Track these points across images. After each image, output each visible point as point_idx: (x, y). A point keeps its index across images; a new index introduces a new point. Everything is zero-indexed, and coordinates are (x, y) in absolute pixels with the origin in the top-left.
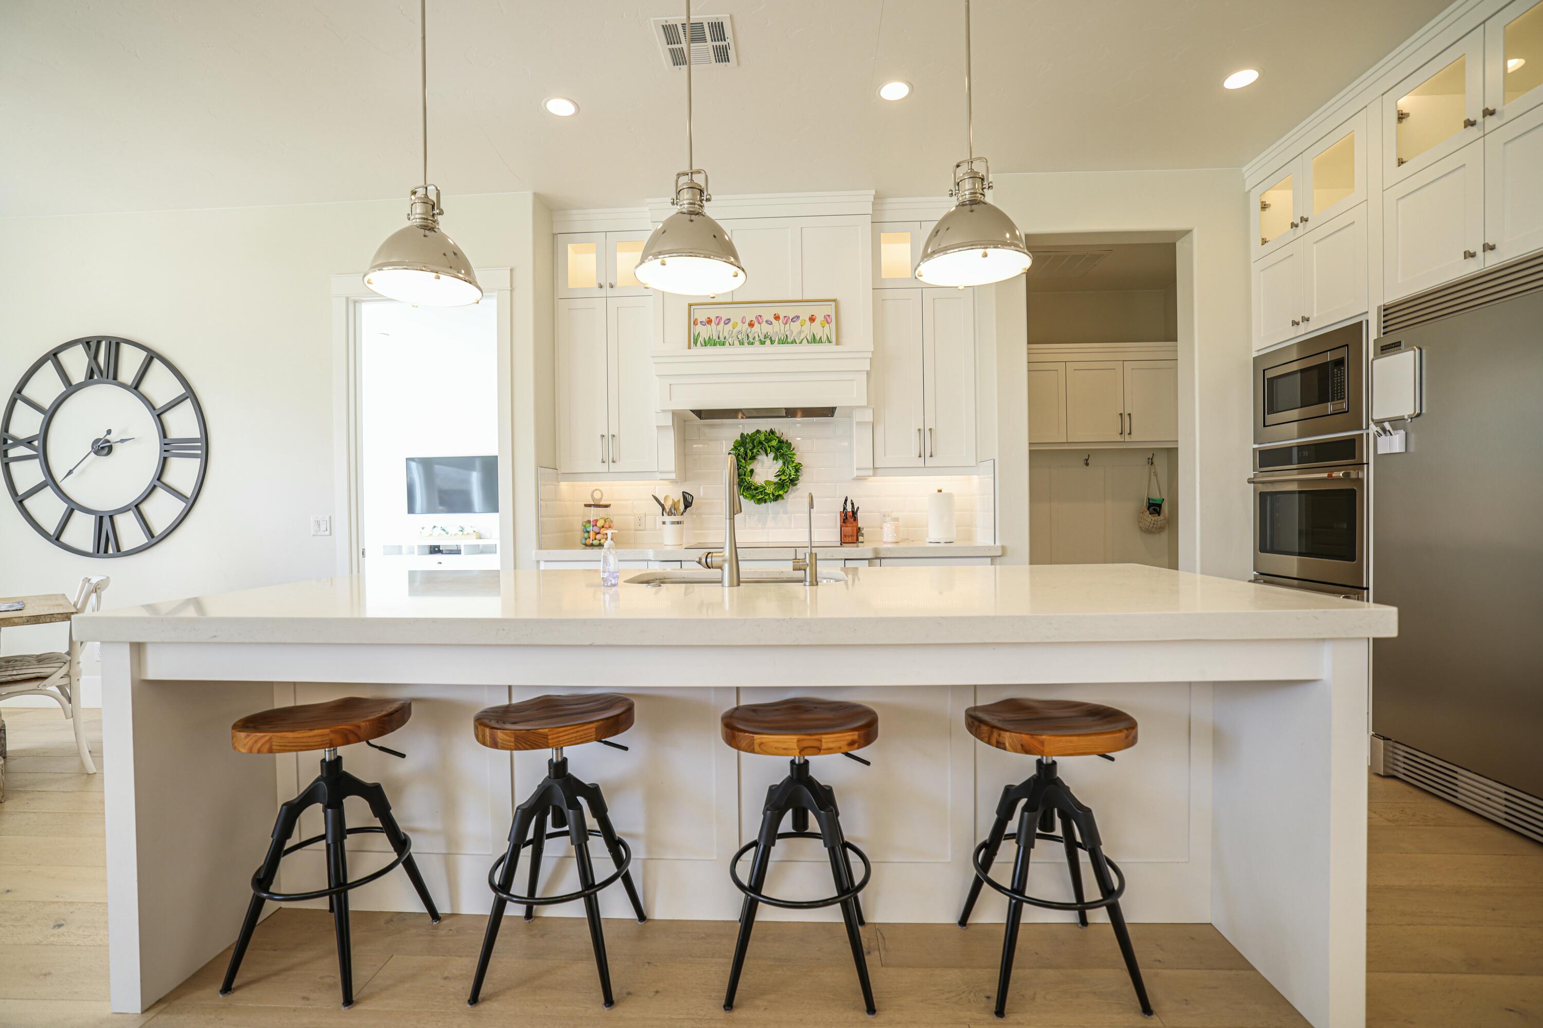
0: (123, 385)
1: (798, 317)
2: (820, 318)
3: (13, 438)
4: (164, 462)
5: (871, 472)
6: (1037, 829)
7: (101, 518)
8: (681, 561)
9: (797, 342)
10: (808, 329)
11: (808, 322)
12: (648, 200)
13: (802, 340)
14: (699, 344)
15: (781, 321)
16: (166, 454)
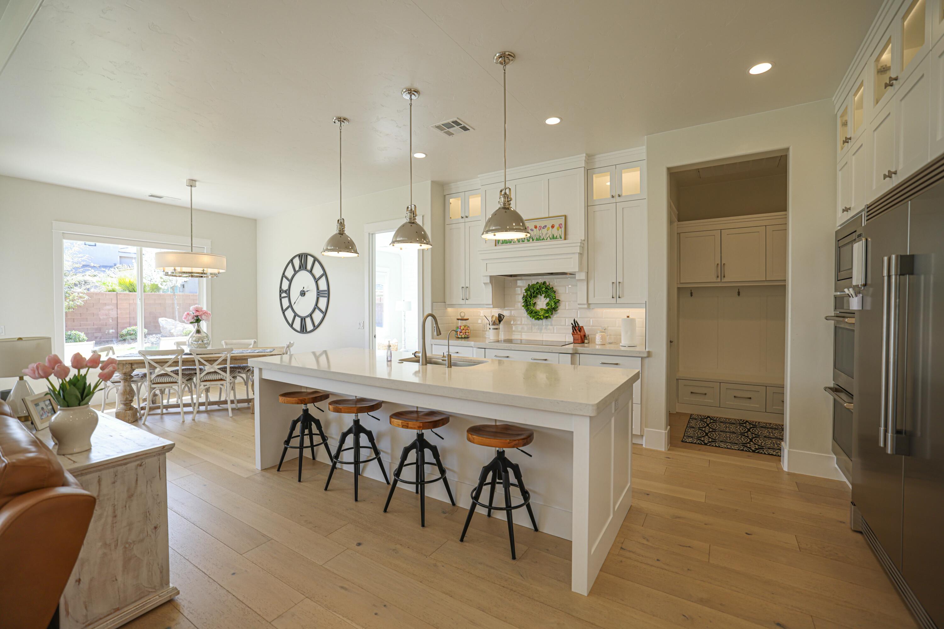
0: (308, 271)
1: (546, 226)
2: (557, 226)
3: (283, 290)
4: (318, 299)
5: (586, 306)
6: (497, 480)
7: (302, 319)
8: (485, 348)
9: (545, 239)
10: (551, 232)
11: (551, 228)
12: (479, 176)
13: (547, 238)
14: (500, 243)
15: (537, 229)
16: (318, 296)
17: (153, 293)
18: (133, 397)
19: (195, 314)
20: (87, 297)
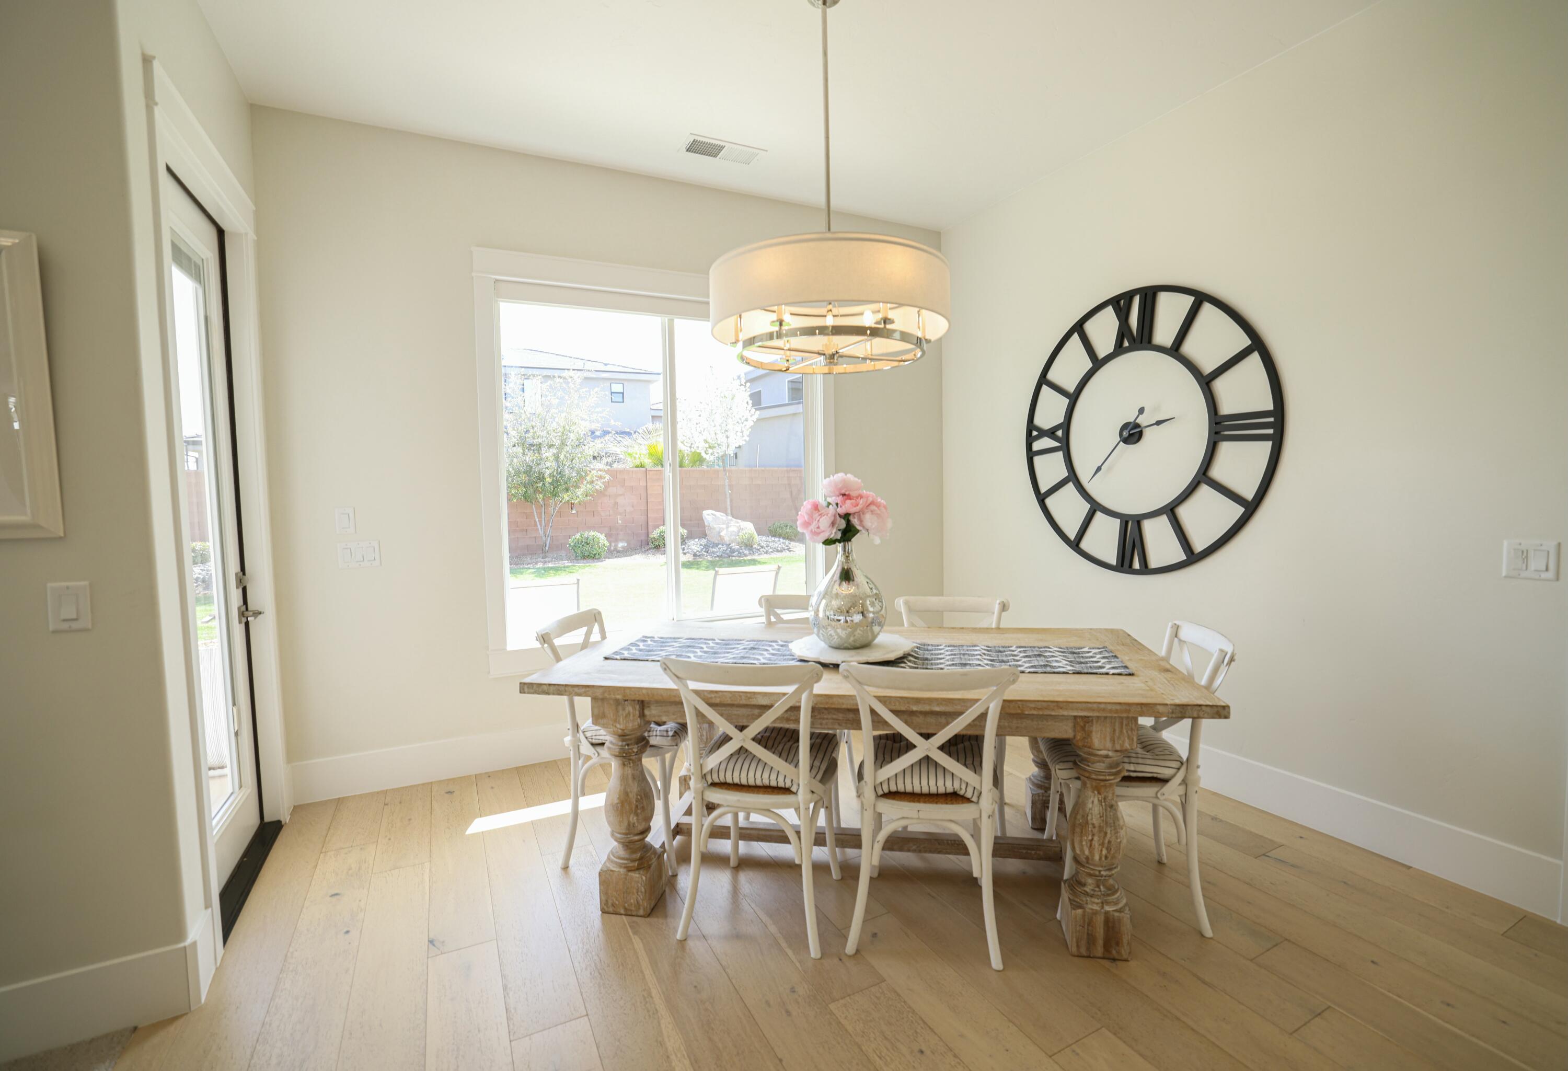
0: (1160, 349)
3: (1038, 429)
4: (1214, 446)
7: (1127, 523)
16: (1216, 437)
17: (694, 468)
18: (649, 818)
19: (841, 510)
20: (608, 477)
